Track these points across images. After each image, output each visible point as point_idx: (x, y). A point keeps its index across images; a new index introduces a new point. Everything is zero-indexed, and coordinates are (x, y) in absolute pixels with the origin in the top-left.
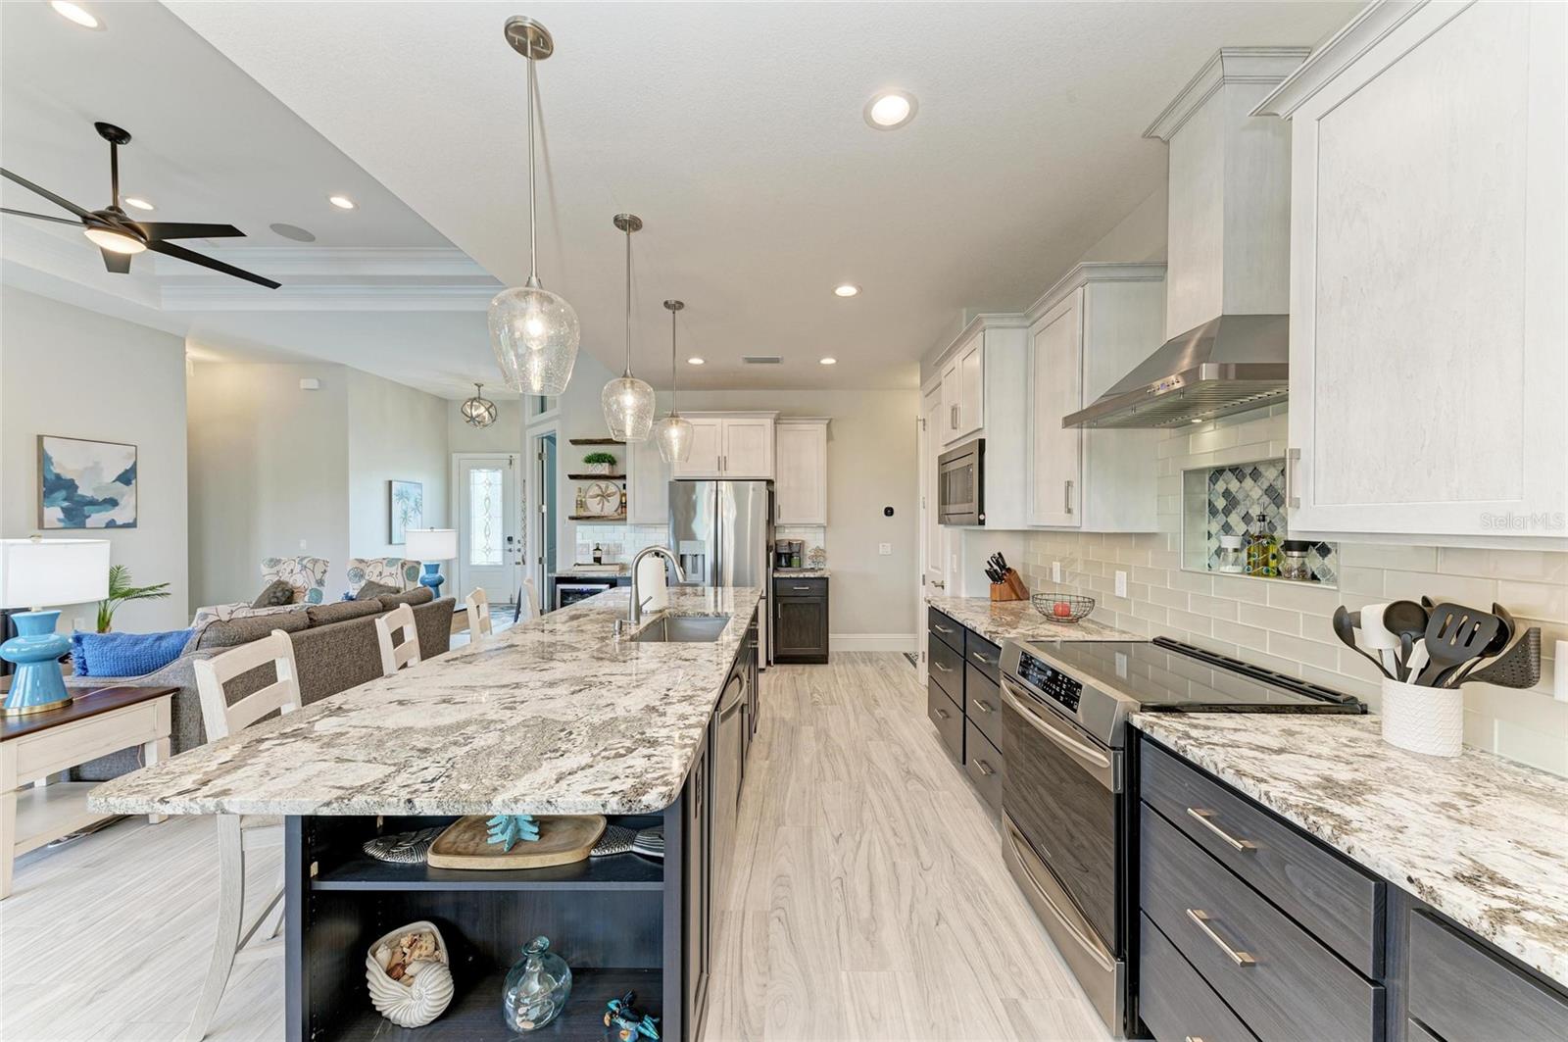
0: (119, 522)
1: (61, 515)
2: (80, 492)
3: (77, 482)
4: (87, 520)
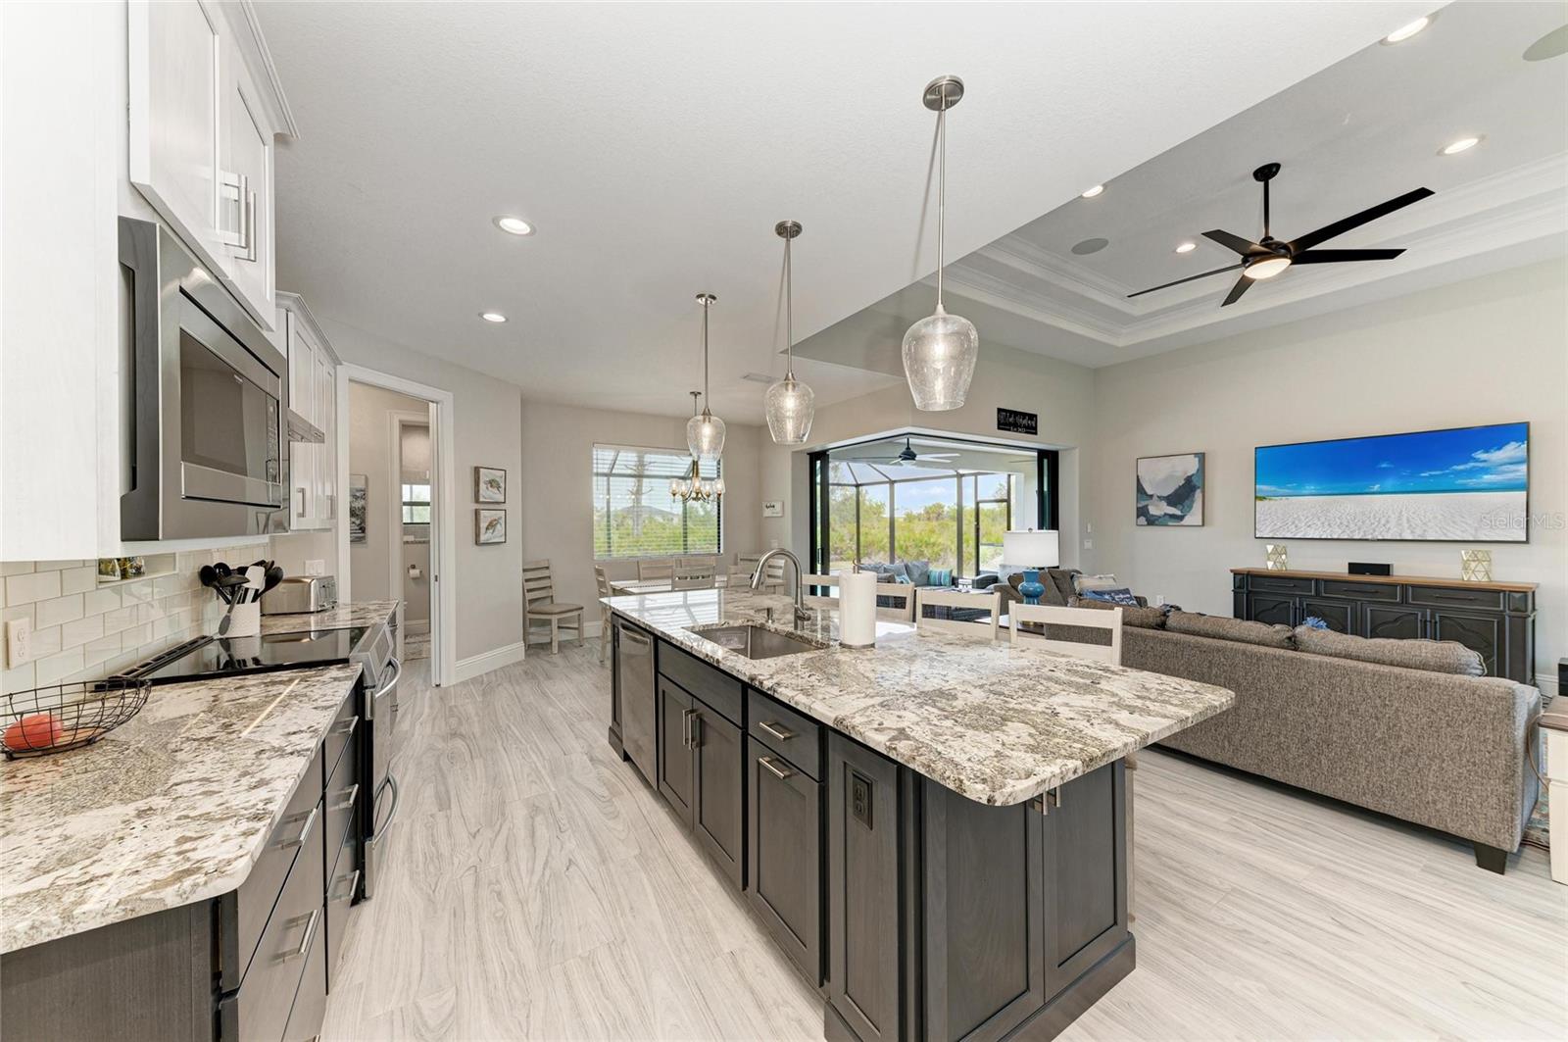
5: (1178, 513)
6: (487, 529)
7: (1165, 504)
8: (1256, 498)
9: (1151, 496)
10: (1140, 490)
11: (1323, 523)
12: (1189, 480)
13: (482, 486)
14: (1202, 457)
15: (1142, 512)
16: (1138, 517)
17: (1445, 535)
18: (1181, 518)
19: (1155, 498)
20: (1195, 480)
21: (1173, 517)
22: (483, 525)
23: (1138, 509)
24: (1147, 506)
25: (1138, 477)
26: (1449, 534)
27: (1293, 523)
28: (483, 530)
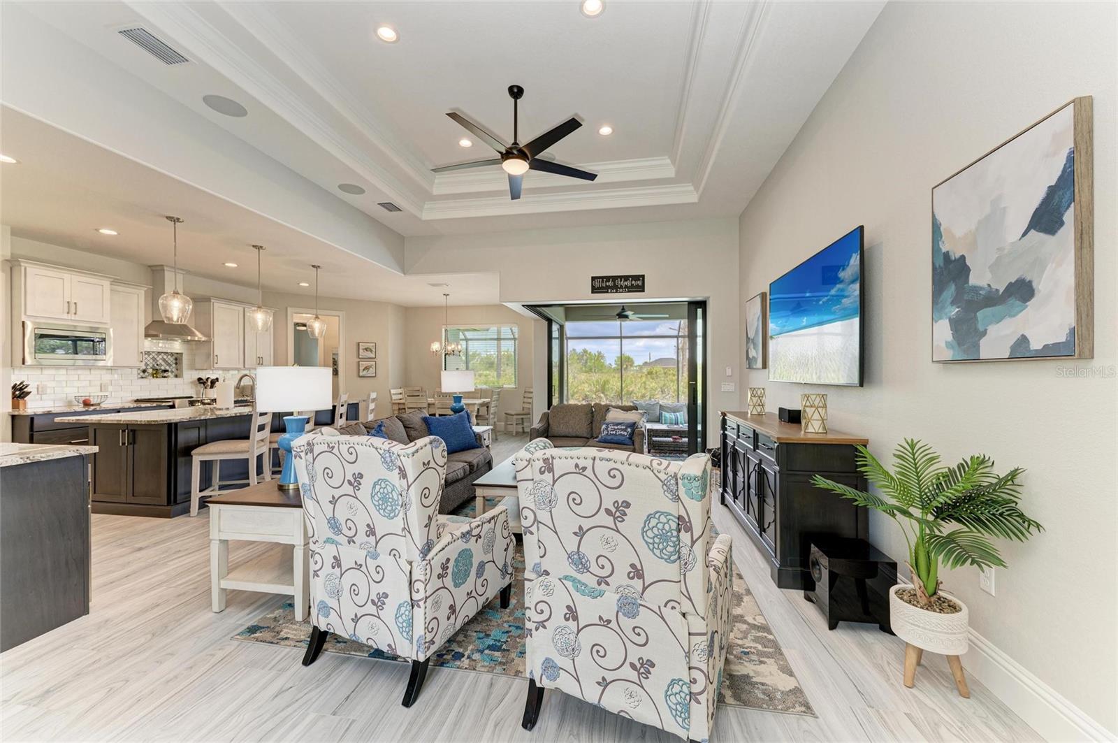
0: (1036, 345)
1: (950, 338)
2: (973, 280)
3: (968, 262)
4: (982, 342)
5: (756, 355)
6: (364, 370)
7: (753, 347)
8: (770, 338)
9: (749, 339)
10: (747, 333)
12: (758, 321)
13: (361, 351)
14: (762, 297)
15: (747, 355)
16: (746, 360)
18: (756, 360)
22: (361, 368)
23: (746, 352)
24: (748, 349)
25: (746, 320)
28: (361, 370)
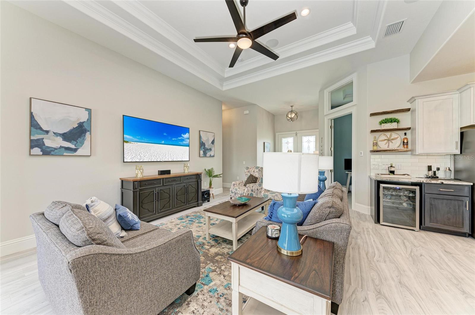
0: (212, 155)
1: (203, 153)
2: (206, 146)
4: (207, 155)
5: (73, 146)
7: (62, 139)
8: (124, 141)
9: (47, 132)
10: (34, 124)
11: (149, 155)
12: (81, 125)
14: (89, 111)
15: (35, 144)
16: (32, 147)
17: (177, 159)
18: (75, 150)
19: (51, 134)
20: (86, 126)
21: (68, 149)
23: (31, 141)
24: (43, 138)
25: (31, 114)
26: (178, 159)
27: (139, 154)
